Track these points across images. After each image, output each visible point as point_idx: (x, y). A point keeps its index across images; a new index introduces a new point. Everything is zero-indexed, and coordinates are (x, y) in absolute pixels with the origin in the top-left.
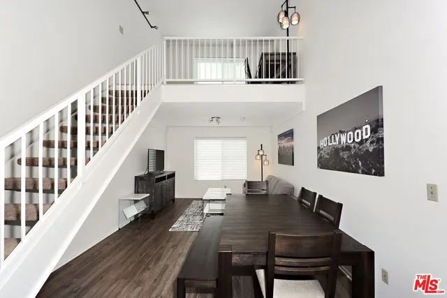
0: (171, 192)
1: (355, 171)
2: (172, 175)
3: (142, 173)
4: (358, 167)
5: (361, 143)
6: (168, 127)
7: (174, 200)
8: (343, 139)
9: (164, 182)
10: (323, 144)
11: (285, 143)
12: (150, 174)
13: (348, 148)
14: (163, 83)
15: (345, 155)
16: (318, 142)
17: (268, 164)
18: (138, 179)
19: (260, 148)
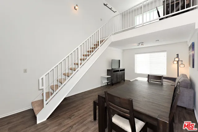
2: (124, 70)
3: (110, 68)
6: (123, 50)
7: (124, 80)
9: (118, 72)
12: (112, 69)
14: (112, 34)
17: (183, 66)
18: (108, 70)
19: (176, 56)
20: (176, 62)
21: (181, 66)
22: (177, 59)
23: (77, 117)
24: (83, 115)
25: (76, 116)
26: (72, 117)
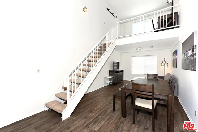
0: (122, 77)
1: (189, 69)
2: (123, 71)
3: (112, 70)
5: (191, 56)
6: (121, 53)
7: (123, 81)
8: (187, 54)
9: (119, 73)
11: (174, 57)
12: (114, 70)
14: (116, 39)
15: (187, 62)
16: (182, 56)
17: (168, 67)
18: (110, 72)
19: (164, 60)
20: (163, 64)
21: (167, 67)
22: (164, 62)
23: (98, 111)
24: (103, 109)
25: (96, 111)
26: (93, 111)
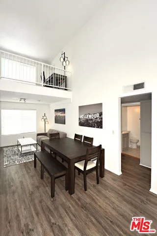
1: (94, 127)
4: (95, 126)
5: (96, 118)
8: (90, 116)
10: (81, 117)
11: (59, 114)
13: (92, 120)
15: (91, 122)
16: (79, 116)
20: (43, 120)
